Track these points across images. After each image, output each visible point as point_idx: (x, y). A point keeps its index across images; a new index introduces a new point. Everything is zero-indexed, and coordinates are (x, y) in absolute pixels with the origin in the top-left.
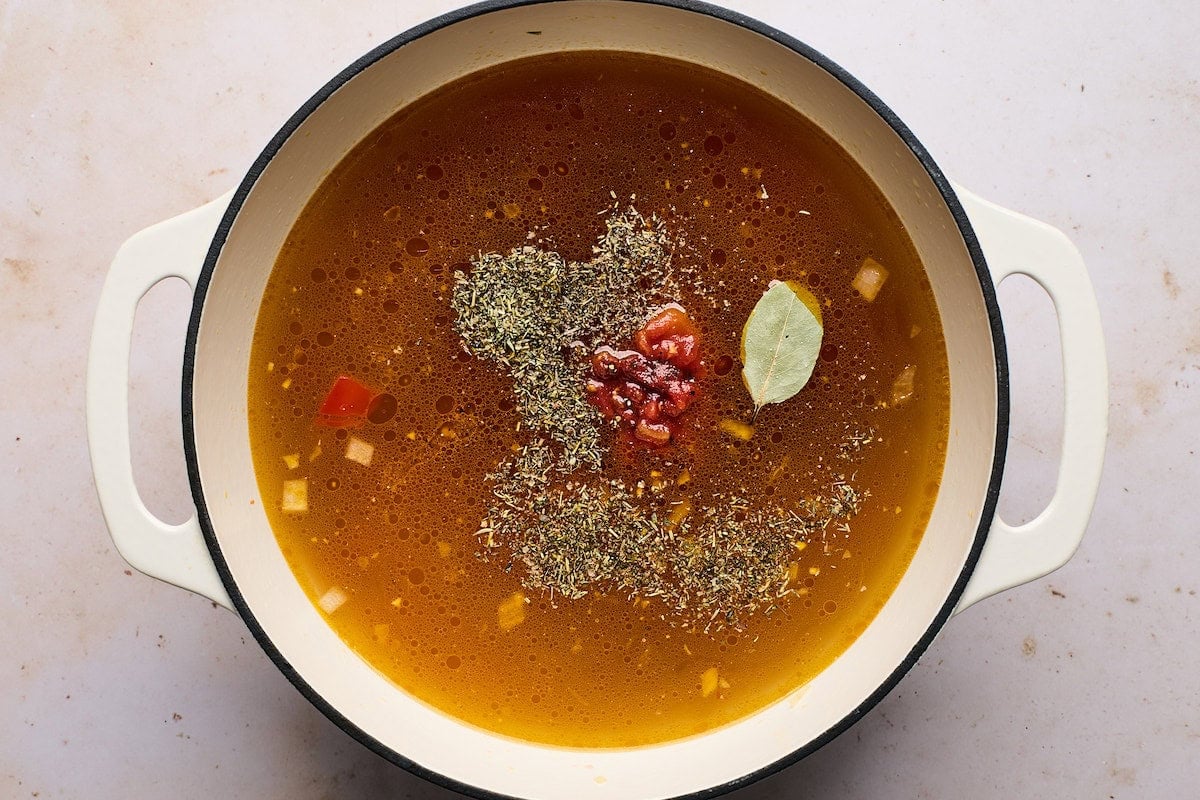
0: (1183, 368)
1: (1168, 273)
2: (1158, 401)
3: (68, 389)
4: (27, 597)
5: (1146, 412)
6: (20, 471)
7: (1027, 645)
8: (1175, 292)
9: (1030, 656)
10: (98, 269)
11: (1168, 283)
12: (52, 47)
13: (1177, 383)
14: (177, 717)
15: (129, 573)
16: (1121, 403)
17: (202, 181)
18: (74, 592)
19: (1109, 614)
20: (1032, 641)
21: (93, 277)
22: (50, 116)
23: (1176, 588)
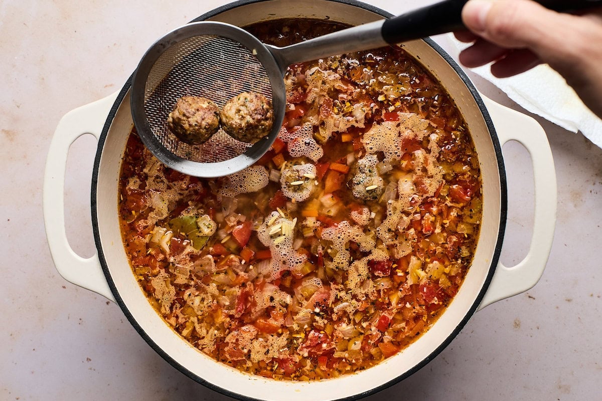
2: (582, 200)
3: (33, 195)
4: (13, 299)
5: (575, 206)
6: (9, 236)
7: (516, 323)
8: (590, 146)
9: (517, 329)
10: (49, 134)
11: (586, 141)
12: (25, 23)
13: (591, 192)
14: (89, 360)
15: (64, 287)
16: (563, 201)
17: (101, 90)
18: (37, 297)
19: (557, 307)
20: (518, 321)
21: (46, 139)
22: (25, 58)
23: (591, 294)
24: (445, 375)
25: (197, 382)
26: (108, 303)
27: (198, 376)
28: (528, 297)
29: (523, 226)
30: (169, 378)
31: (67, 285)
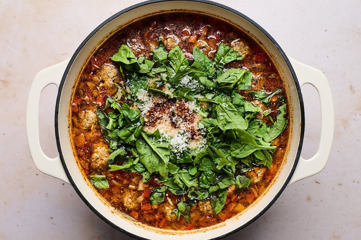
0: (356, 115)
1: (351, 86)
2: (348, 125)
3: (19, 119)
4: (7, 182)
5: (344, 128)
6: (5, 144)
7: (308, 198)
8: (353, 92)
9: (309, 201)
10: (29, 83)
11: (351, 89)
12: (15, 16)
13: (354, 119)
14: (52, 218)
15: (37, 175)
16: (337, 125)
17: (60, 57)
18: (21, 180)
19: (333, 189)
20: (310, 197)
21: (27, 85)
22: (15, 37)
23: (353, 181)
24: (265, 229)
25: (120, 231)
26: (63, 184)
27: (121, 228)
28: (315, 182)
29: (313, 140)
30: (99, 229)
31: (39, 173)
